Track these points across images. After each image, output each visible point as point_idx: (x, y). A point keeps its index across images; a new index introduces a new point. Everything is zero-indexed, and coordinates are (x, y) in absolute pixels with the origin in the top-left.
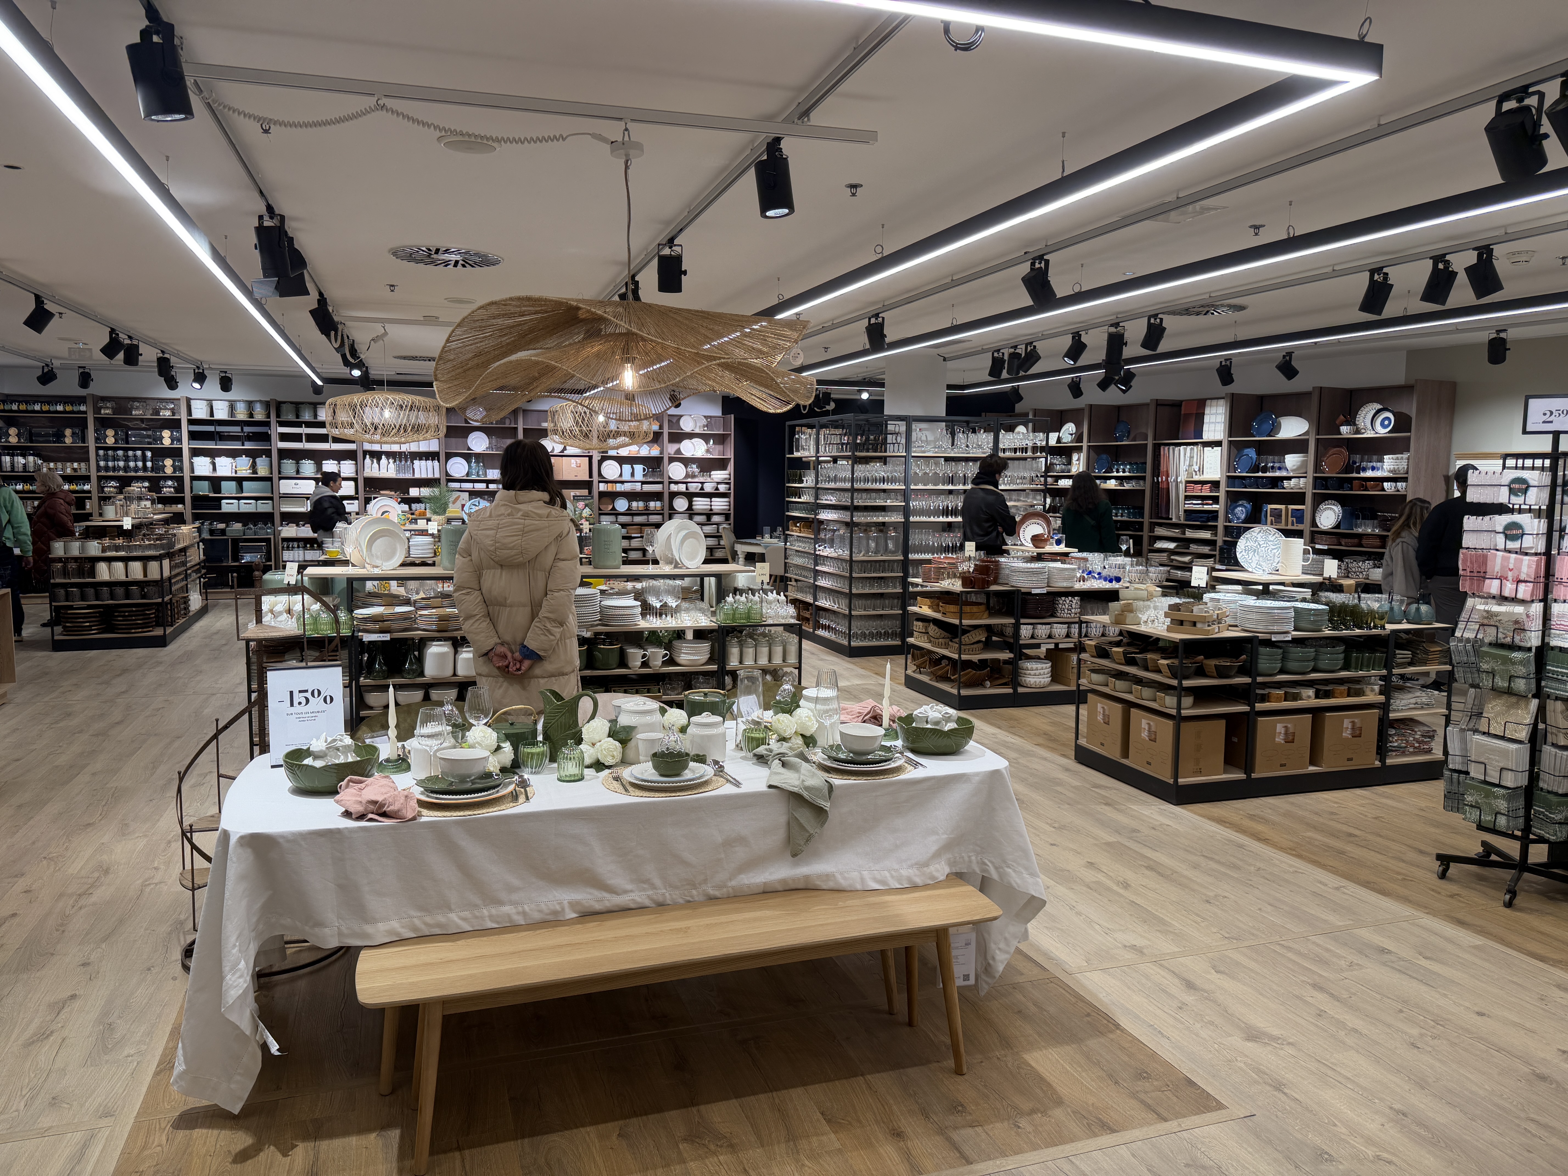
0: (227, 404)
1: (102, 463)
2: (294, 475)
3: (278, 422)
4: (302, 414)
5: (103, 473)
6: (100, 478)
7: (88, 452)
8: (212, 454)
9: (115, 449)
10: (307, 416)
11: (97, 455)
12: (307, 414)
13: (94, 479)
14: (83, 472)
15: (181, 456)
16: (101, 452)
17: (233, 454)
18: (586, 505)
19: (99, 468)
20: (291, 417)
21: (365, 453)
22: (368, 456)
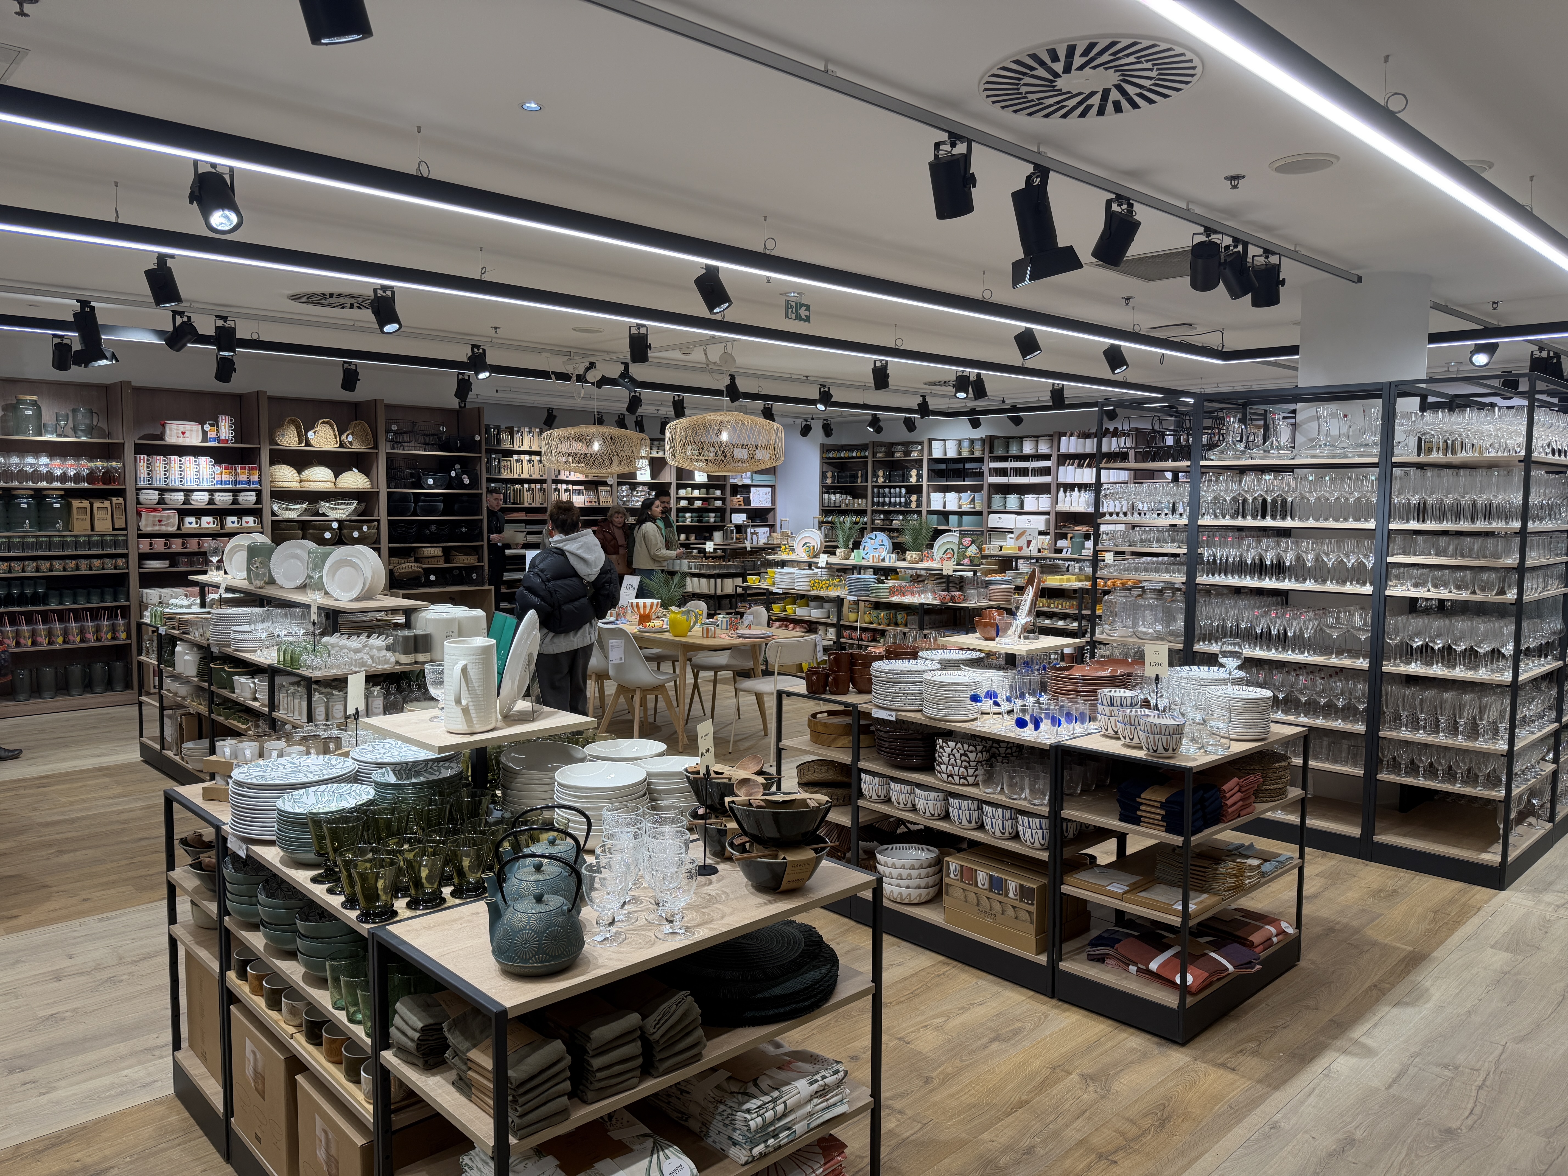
0: (956, 442)
1: (876, 500)
2: (1001, 509)
3: (990, 457)
4: (1010, 449)
5: (875, 508)
6: (874, 512)
7: (867, 490)
8: (945, 490)
9: (884, 487)
10: (1014, 450)
11: (873, 492)
12: (1015, 449)
13: (869, 512)
14: (863, 507)
15: (921, 492)
16: (876, 490)
17: (958, 490)
18: (973, 542)
19: (873, 504)
20: (1000, 452)
21: (1059, 485)
22: (1062, 489)
